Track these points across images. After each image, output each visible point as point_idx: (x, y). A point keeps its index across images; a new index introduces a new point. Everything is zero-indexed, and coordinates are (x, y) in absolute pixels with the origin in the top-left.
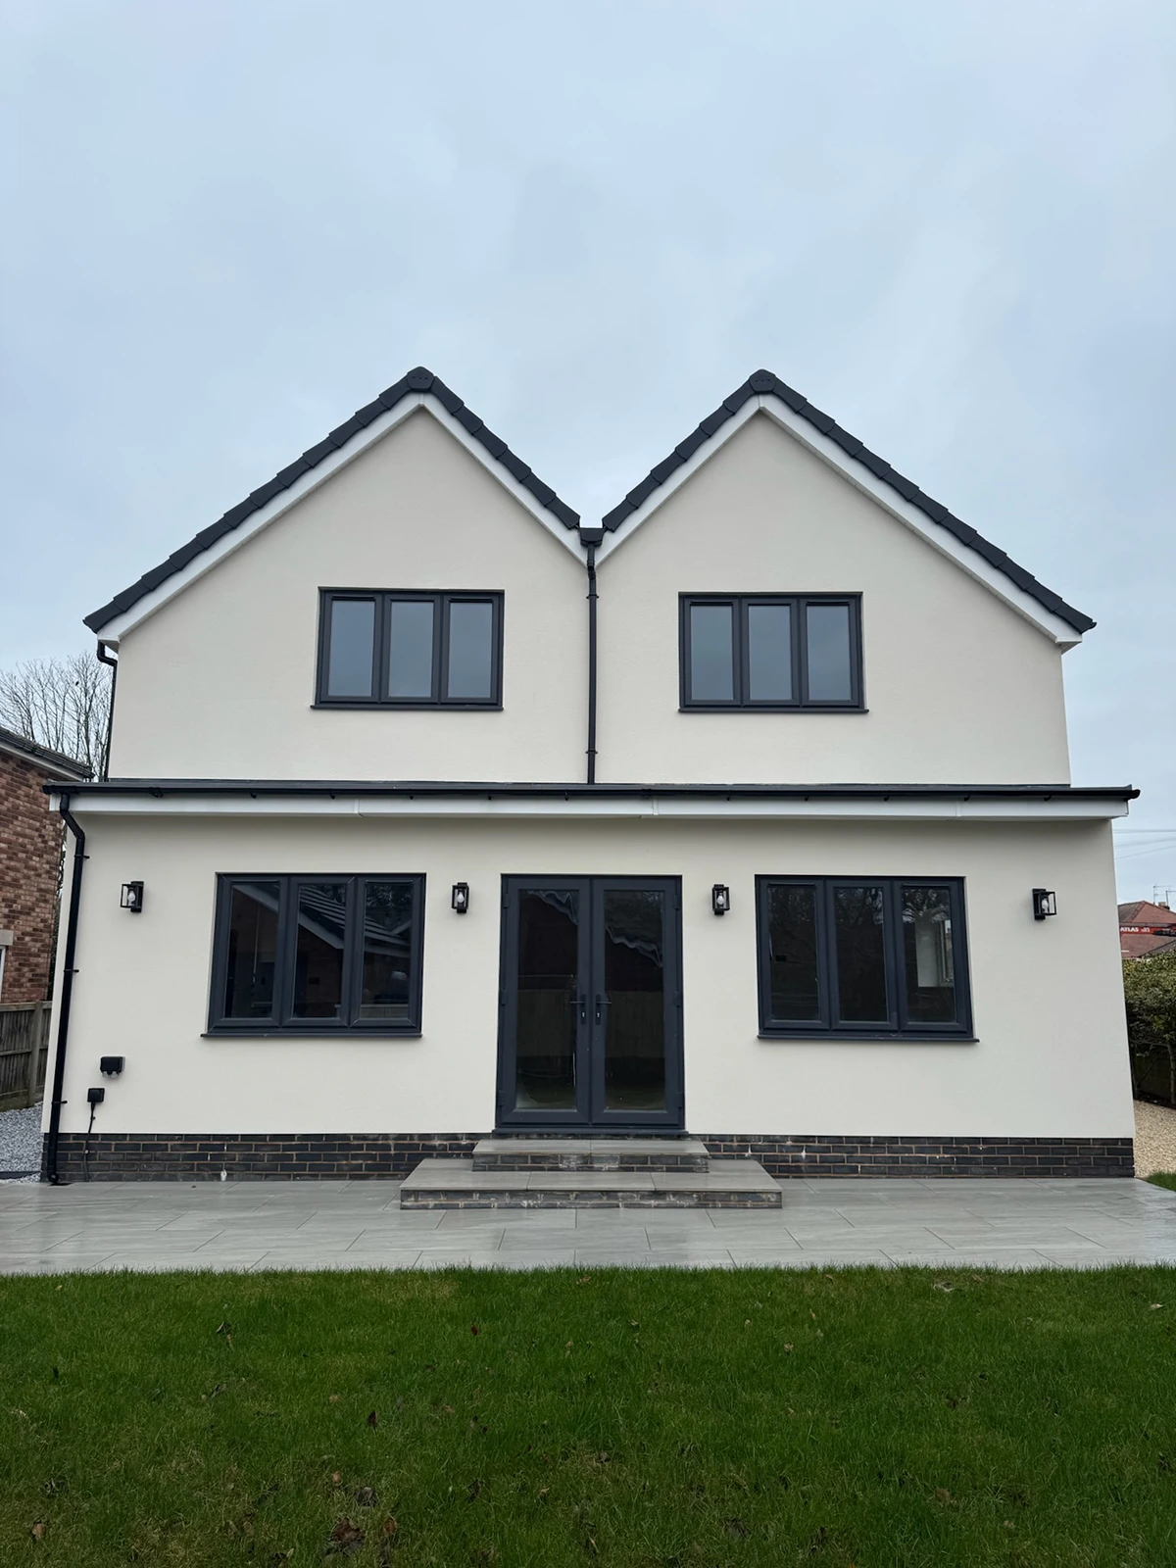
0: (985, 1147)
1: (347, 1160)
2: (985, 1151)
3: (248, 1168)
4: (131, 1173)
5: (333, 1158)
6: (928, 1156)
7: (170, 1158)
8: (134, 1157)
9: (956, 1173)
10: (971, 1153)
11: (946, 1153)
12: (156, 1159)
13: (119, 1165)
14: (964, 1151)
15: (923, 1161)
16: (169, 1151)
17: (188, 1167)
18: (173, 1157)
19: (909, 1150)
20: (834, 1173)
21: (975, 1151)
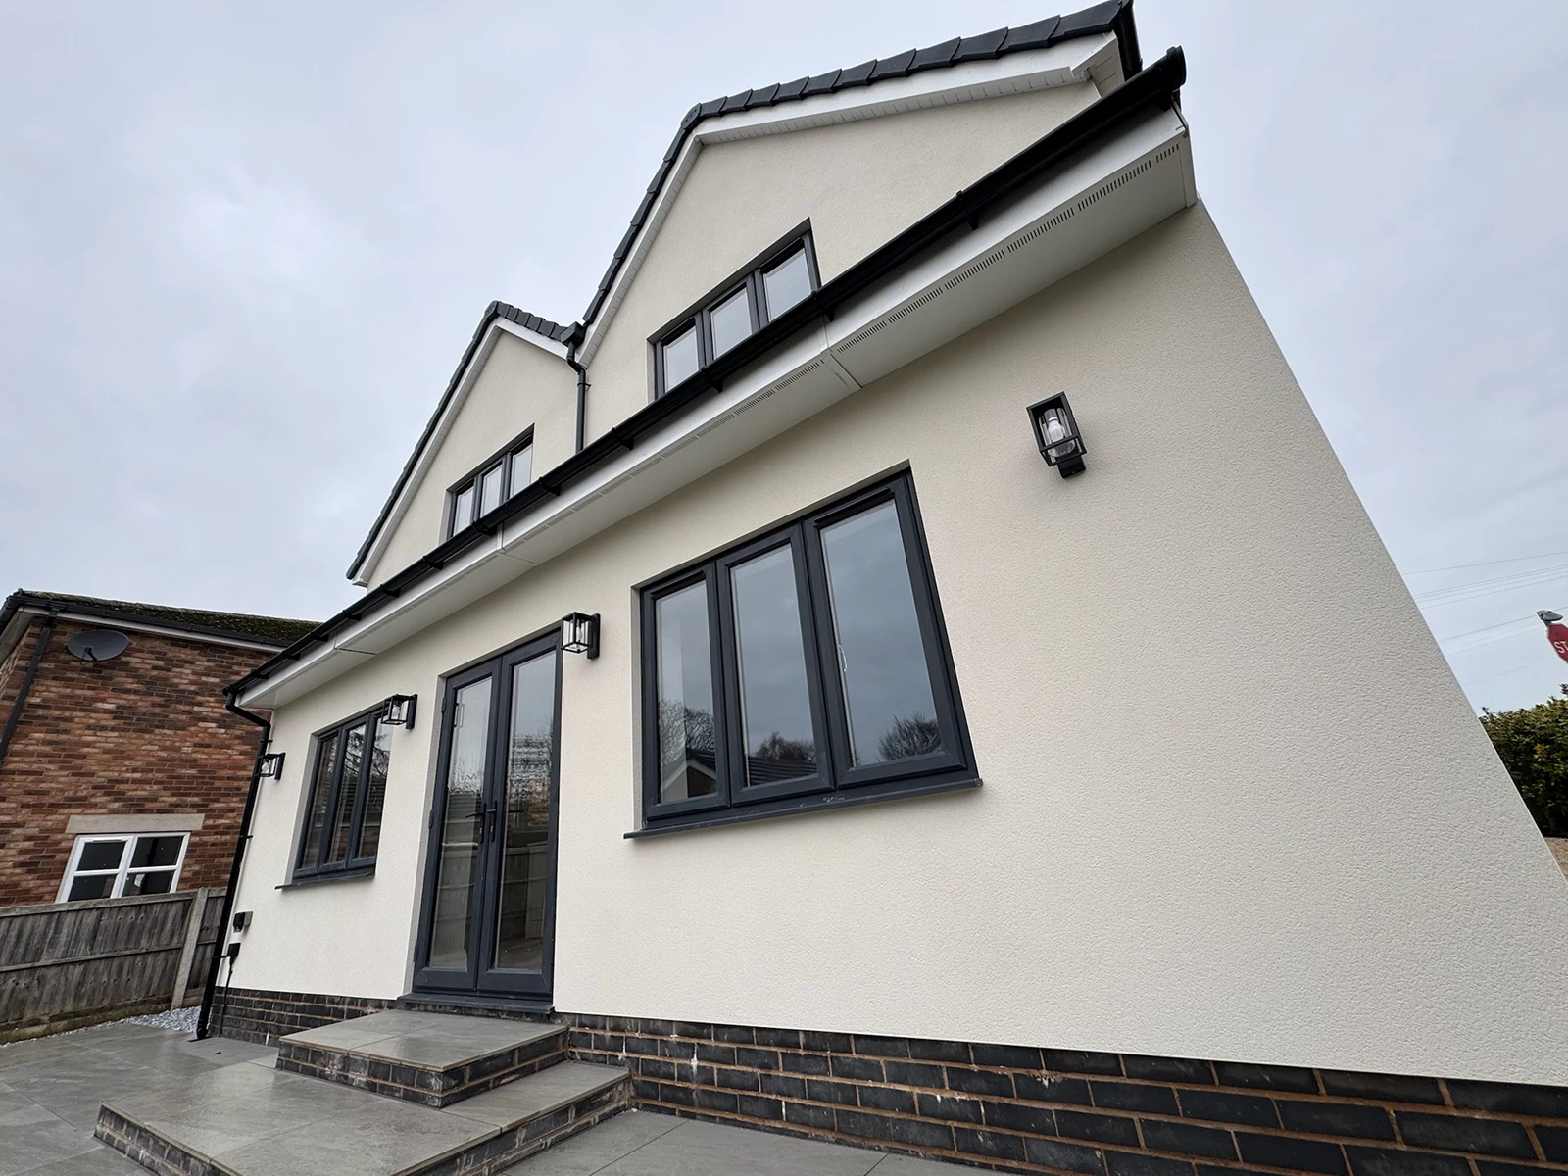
0: (1058, 1077)
2: (1059, 1093)
3: (278, 1030)
6: (917, 1090)
7: (252, 1015)
9: (989, 1154)
10: (1021, 1096)
11: (959, 1089)
13: (233, 1020)
14: (1001, 1086)
15: (905, 1103)
16: (252, 1008)
19: (874, 1072)
20: (743, 1113)
21: (1033, 1090)
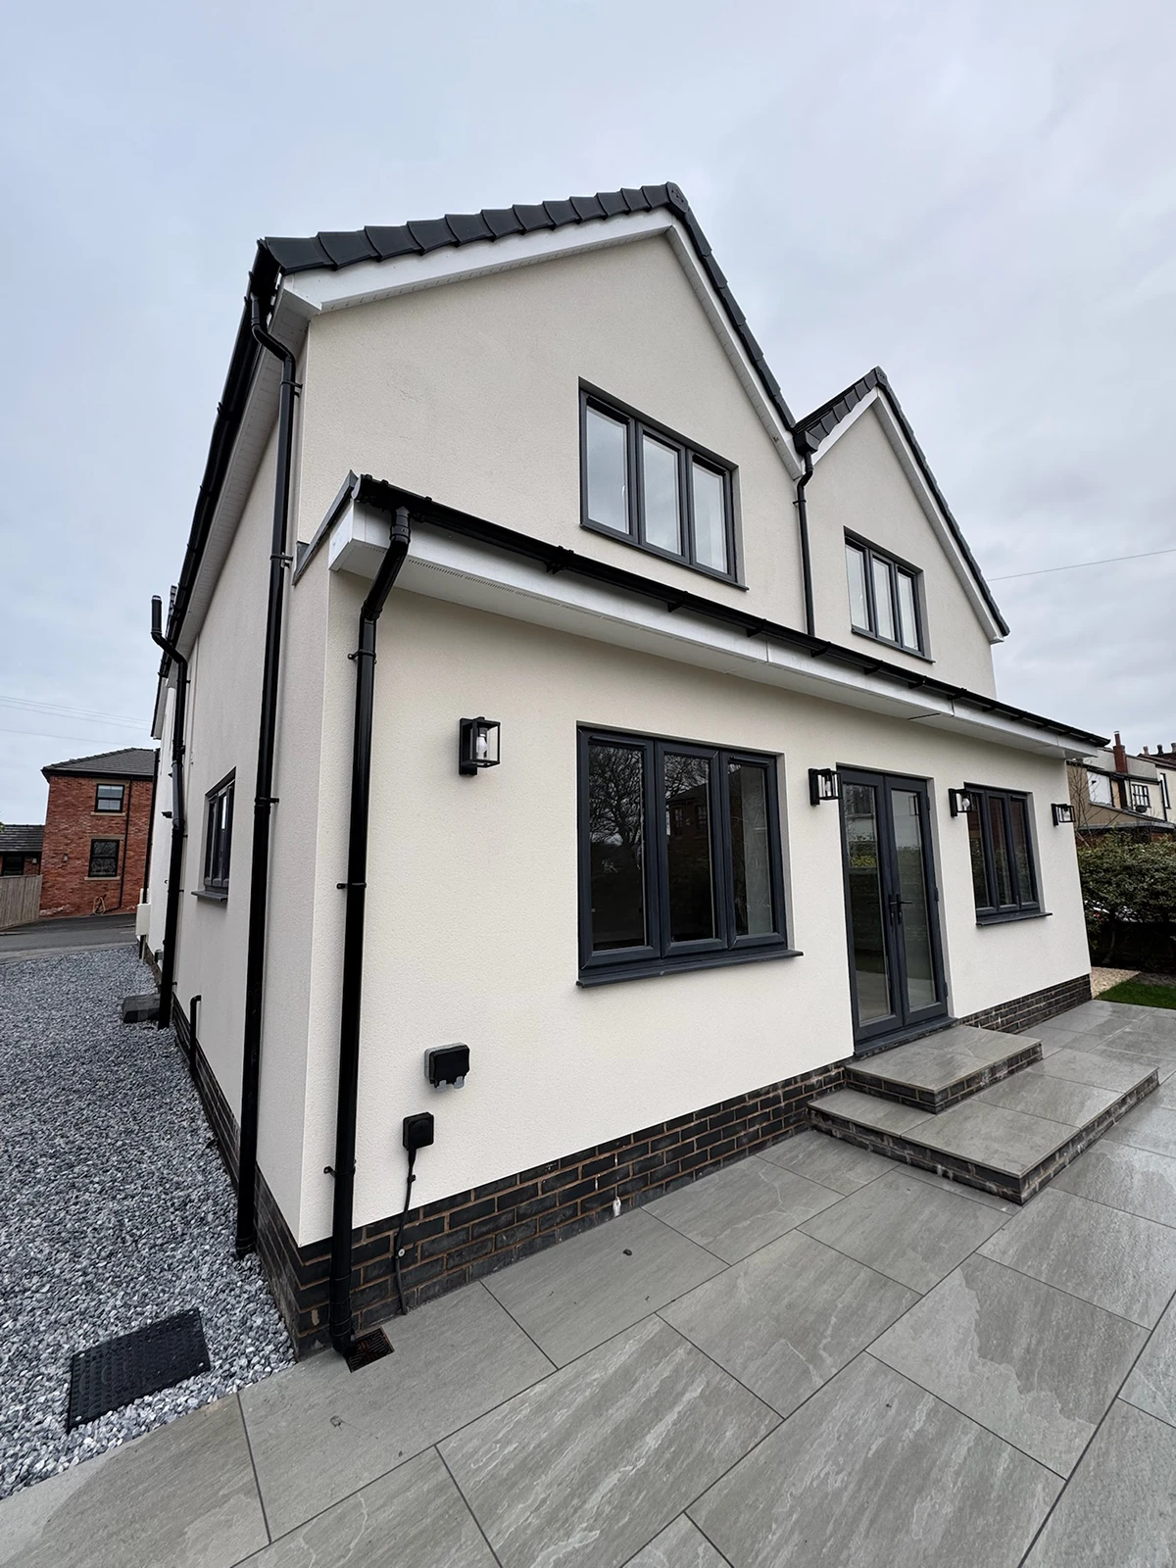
1: (745, 1129)
3: (645, 1181)
4: (481, 1261)
5: (732, 1131)
7: (544, 1206)
8: (484, 1229)
12: (521, 1217)
13: (460, 1254)
16: (541, 1196)
17: (568, 1213)
18: (547, 1204)
